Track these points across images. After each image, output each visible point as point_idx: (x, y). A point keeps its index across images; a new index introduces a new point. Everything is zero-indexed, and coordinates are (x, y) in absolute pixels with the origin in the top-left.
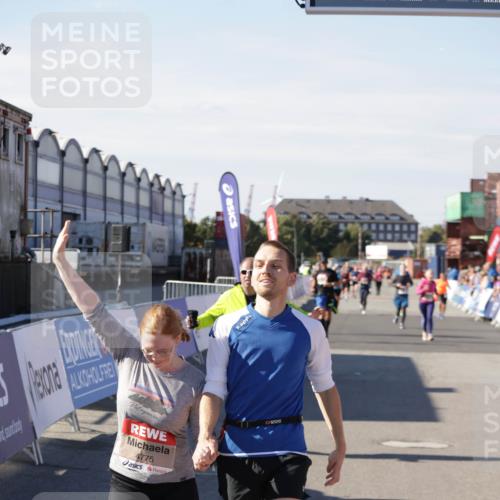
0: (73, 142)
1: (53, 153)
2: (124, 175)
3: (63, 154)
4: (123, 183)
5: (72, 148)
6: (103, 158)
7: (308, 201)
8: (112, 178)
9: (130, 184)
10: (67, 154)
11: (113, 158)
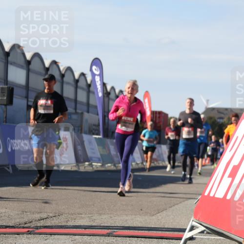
0: (37, 55)
1: (21, 61)
2: (77, 81)
3: (29, 63)
4: (76, 87)
5: (37, 59)
6: (61, 68)
7: (226, 109)
8: (68, 83)
9: (82, 89)
10: (32, 63)
11: (69, 69)
